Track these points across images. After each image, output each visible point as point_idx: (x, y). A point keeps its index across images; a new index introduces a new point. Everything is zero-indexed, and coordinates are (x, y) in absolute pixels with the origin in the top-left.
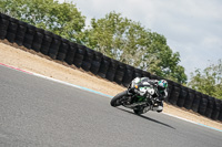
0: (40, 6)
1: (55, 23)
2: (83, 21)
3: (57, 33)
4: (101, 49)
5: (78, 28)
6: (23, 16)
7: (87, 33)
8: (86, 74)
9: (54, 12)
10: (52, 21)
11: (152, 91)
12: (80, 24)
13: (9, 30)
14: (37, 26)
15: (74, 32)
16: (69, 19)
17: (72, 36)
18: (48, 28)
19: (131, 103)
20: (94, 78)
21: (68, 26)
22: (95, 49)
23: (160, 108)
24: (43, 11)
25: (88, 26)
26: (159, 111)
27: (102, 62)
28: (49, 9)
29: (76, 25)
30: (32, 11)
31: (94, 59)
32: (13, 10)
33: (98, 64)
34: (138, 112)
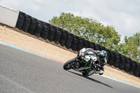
0: (92, 28)
1: (102, 39)
2: (119, 38)
3: (103, 45)
4: (130, 56)
5: (116, 42)
6: (82, 34)
7: (121, 46)
8: (120, 72)
9: (101, 32)
10: (100, 37)
11: (95, 58)
12: (117, 40)
13: (73, 43)
14: (90, 40)
15: (114, 45)
16: (110, 37)
17: (112, 47)
18: (97, 42)
19: (79, 67)
20: (126, 74)
21: (109, 41)
22: (126, 56)
23: (101, 72)
24: (94, 31)
25: (122, 41)
26: (101, 74)
27: (131, 65)
28: (98, 30)
29: (115, 40)
30: (87, 31)
31: (126, 62)
32: (76, 30)
33: (128, 65)
34: (85, 74)
